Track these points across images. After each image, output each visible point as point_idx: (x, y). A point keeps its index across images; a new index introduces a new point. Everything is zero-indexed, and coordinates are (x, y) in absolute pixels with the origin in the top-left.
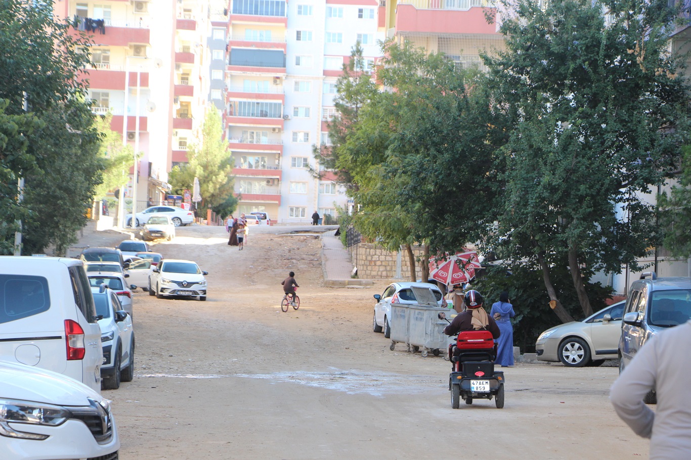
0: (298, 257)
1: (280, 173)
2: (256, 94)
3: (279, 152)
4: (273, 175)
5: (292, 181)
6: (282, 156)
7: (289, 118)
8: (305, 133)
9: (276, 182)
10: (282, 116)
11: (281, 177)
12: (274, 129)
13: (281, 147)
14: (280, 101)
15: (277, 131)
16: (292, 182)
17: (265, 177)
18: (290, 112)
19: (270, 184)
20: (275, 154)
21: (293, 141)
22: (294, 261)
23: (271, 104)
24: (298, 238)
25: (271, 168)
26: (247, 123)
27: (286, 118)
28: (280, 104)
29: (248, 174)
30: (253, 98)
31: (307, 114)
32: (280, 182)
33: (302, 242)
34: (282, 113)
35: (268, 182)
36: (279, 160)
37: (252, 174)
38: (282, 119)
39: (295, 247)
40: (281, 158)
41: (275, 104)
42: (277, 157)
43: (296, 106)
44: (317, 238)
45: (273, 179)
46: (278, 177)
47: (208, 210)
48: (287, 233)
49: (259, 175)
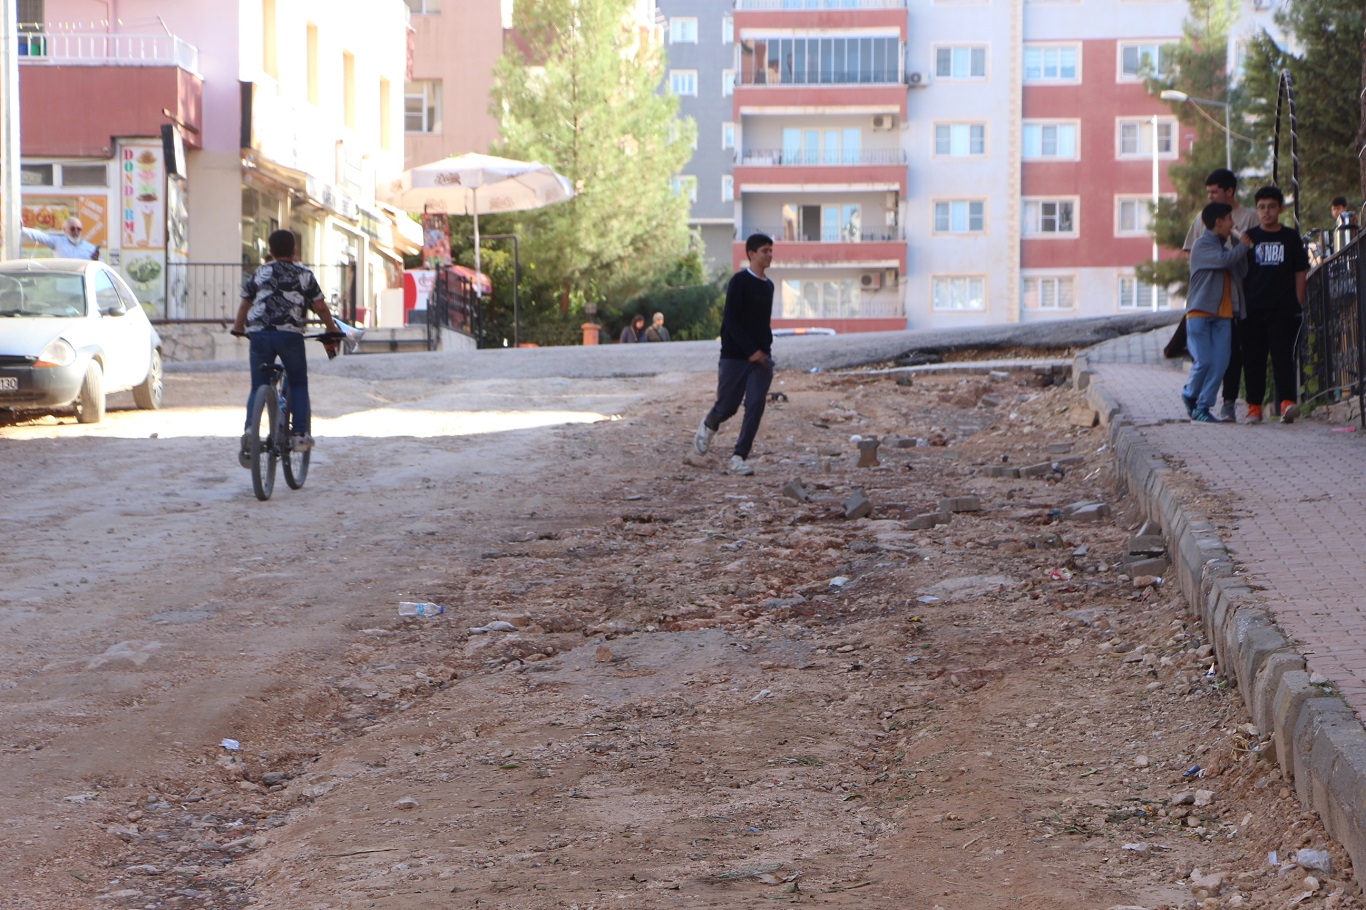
0: (923, 494)
1: (901, 251)
2: (820, 14)
3: (896, 187)
4: (878, 257)
5: (941, 273)
6: (905, 199)
7: (924, 80)
8: (972, 127)
9: (889, 280)
10: (900, 76)
11: (903, 263)
12: (878, 120)
13: (901, 172)
14: (893, 32)
15: (887, 123)
16: (940, 279)
17: (854, 265)
18: (925, 63)
19: (873, 286)
20: (883, 194)
21: (938, 151)
22: (886, 531)
23: (866, 42)
24: (943, 380)
25: (872, 237)
26: (794, 103)
27: (913, 81)
28: (893, 42)
29: (805, 259)
30: (812, 26)
31: (978, 68)
32: (901, 280)
33: (964, 403)
34: (901, 67)
35: (866, 280)
36: (896, 213)
37: (817, 258)
38: (900, 84)
39: (920, 430)
40: (902, 207)
41: (879, 42)
42: (890, 202)
43: (944, 43)
44: (1049, 379)
45: (882, 273)
46: (894, 263)
47: (586, 326)
48: (877, 362)
49: (837, 259)
